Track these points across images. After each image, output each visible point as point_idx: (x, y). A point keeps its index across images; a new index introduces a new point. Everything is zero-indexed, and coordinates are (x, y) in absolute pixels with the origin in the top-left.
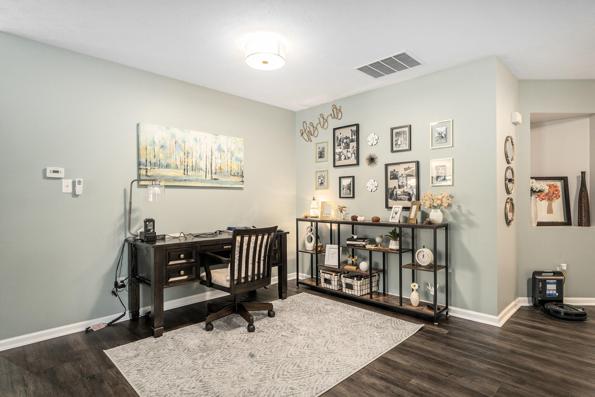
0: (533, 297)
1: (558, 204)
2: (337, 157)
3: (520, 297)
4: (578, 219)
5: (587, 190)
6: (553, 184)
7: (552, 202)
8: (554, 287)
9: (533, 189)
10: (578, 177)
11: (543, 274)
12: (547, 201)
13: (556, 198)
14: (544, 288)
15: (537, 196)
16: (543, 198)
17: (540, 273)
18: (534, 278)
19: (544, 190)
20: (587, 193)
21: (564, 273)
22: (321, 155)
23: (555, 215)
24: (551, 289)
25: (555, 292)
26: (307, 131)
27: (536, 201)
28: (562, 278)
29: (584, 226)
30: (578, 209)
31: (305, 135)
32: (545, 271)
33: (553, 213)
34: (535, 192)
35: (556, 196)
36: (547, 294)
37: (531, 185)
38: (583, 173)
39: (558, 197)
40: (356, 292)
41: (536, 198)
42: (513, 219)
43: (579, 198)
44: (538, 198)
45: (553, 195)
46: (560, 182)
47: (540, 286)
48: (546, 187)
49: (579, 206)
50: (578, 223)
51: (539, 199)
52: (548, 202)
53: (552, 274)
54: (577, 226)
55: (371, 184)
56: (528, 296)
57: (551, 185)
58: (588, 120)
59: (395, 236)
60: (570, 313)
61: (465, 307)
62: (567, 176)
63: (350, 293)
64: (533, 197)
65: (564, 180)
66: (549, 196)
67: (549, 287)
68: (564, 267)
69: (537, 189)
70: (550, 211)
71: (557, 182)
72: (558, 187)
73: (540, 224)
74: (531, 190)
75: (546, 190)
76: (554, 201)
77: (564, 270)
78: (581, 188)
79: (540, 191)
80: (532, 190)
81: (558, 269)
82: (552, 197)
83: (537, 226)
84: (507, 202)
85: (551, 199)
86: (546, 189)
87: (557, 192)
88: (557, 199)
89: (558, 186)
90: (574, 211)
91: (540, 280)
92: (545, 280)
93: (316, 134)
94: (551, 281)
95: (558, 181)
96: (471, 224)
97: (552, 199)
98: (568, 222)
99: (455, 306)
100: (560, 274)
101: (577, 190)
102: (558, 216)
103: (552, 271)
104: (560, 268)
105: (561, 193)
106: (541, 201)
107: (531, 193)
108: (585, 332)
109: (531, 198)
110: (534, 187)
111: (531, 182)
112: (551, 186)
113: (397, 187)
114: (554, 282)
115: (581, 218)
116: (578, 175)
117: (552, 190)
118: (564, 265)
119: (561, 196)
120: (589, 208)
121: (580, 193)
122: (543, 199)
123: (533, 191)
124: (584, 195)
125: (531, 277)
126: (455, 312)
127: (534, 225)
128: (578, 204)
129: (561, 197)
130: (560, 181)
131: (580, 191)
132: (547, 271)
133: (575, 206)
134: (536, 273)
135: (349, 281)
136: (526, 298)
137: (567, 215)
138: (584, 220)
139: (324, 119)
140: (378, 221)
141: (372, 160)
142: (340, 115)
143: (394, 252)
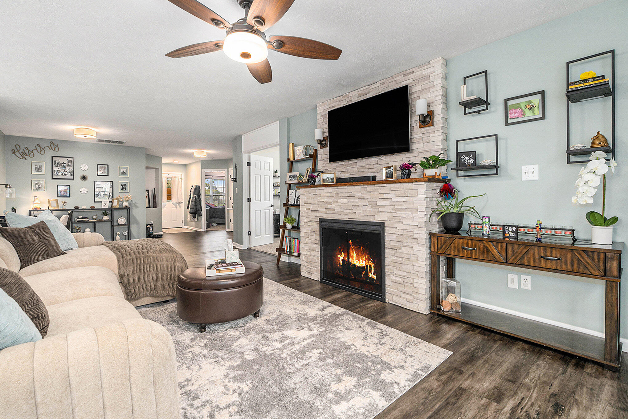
1: (147, 200)
2: (55, 173)
4: (153, 205)
8: (151, 229)
20: (156, 196)
22: (38, 170)
25: (152, 231)
26: (20, 151)
29: (155, 208)
30: (153, 202)
31: (17, 154)
38: (154, 189)
54: (152, 208)
55: (83, 190)
58: (155, 170)
59: (105, 214)
65: (148, 191)
90: (151, 202)
92: (149, 227)
93: (31, 154)
96: (136, 207)
98: (149, 207)
100: (152, 224)
120: (156, 202)
124: (154, 197)
129: (148, 198)
131: (153, 195)
134: (147, 225)
137: (149, 204)
138: (155, 206)
139: (41, 148)
140: (93, 208)
141: (84, 178)
142: (57, 149)
143: (105, 221)
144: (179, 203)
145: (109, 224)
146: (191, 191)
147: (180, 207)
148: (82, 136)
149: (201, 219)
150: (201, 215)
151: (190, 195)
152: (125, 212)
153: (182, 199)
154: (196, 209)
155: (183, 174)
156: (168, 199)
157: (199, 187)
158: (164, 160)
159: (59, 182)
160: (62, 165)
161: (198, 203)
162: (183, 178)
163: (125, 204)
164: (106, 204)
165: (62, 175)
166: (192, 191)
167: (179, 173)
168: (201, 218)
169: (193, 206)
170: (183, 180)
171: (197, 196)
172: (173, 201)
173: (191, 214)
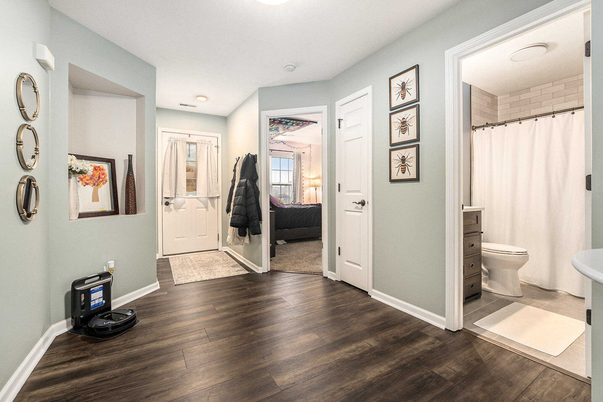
0: (73, 318)
1: (105, 190)
3: (53, 324)
4: (126, 206)
5: (134, 175)
6: (99, 166)
7: (98, 188)
8: (100, 294)
9: (72, 168)
10: (125, 161)
11: (86, 282)
12: (92, 186)
13: (102, 183)
14: (88, 299)
15: (79, 180)
16: (87, 182)
17: (81, 282)
18: (74, 291)
19: (87, 170)
20: (134, 178)
21: (112, 272)
23: (101, 203)
24: (97, 298)
25: (101, 300)
27: (77, 186)
28: (109, 280)
29: (131, 214)
30: (126, 195)
32: (89, 277)
33: (99, 201)
34: (75, 172)
35: (103, 181)
36: (91, 307)
37: (69, 163)
38: (130, 156)
39: (105, 182)
41: (79, 182)
42: (36, 211)
43: (126, 183)
44: (81, 182)
45: (99, 180)
46: (107, 165)
47: (83, 299)
48: (89, 167)
49: (126, 193)
50: (126, 211)
51: (82, 184)
52: (93, 188)
53: (98, 277)
54: (124, 214)
56: (66, 318)
57: (97, 167)
60: (119, 324)
62: (114, 159)
64: (73, 180)
65: (111, 162)
66: (94, 180)
67: (93, 296)
68: (112, 264)
69: (78, 168)
70: (95, 198)
71: (104, 165)
72: (105, 170)
73: (82, 216)
74: (69, 170)
75: (90, 172)
76: (100, 187)
77: (111, 268)
78: (128, 172)
79: (81, 172)
81: (105, 270)
82: (97, 182)
83: (78, 218)
84: (21, 182)
85: (96, 184)
86: (90, 170)
87: (104, 176)
88: (104, 185)
89: (105, 168)
90: (122, 197)
91: (82, 292)
92: (89, 289)
94: (97, 287)
95: (105, 163)
97: (98, 183)
98: (115, 211)
100: (107, 274)
101: (124, 175)
102: (105, 204)
103: (97, 274)
104: (107, 266)
105: (107, 178)
106: (84, 186)
107: (69, 174)
108: (136, 346)
109: (69, 181)
110: (73, 166)
111: (69, 159)
112: (97, 169)
114: (100, 288)
115: (128, 205)
116: (125, 159)
117: (98, 173)
118: (111, 263)
119: (108, 181)
120: (135, 194)
121: (127, 178)
122: (87, 184)
123: (72, 172)
124: (131, 181)
125: (70, 290)
127: (75, 217)
128: (125, 190)
129: (108, 183)
130: (107, 163)
131: (127, 175)
132: (91, 276)
134: (75, 284)
136: (64, 322)
137: (114, 203)
138: (130, 206)
144: (212, 198)
146: (235, 171)
147: (213, 206)
149: (260, 242)
150: (258, 232)
151: (234, 181)
153: (217, 188)
154: (247, 215)
155: (220, 136)
156: (188, 190)
157: (254, 158)
161: (252, 200)
162: (220, 145)
166: (239, 169)
167: (213, 134)
168: (260, 239)
169: (241, 205)
170: (220, 150)
171: (248, 181)
172: (199, 193)
173: (235, 228)
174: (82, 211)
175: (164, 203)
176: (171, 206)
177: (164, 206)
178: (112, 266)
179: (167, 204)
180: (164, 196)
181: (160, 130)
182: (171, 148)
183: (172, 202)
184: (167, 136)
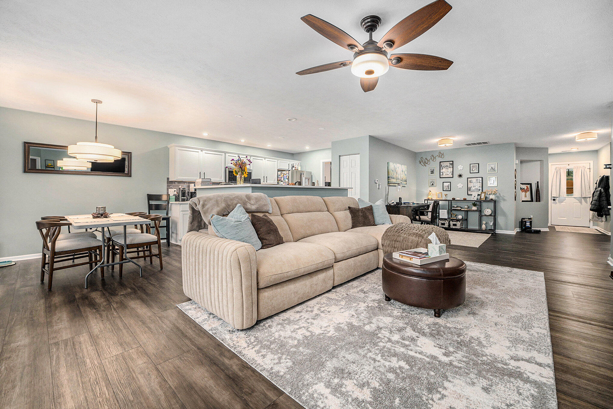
1: (528, 193)
2: (441, 173)
3: (516, 228)
4: (536, 199)
5: (539, 188)
8: (529, 223)
10: (536, 184)
12: (525, 193)
14: (526, 224)
16: (524, 191)
17: (524, 219)
18: (522, 221)
19: (524, 188)
22: (432, 172)
23: (527, 198)
24: (528, 224)
26: (423, 161)
29: (538, 202)
30: (536, 195)
31: (422, 163)
36: (526, 226)
38: (538, 182)
40: (458, 227)
43: (536, 191)
44: (522, 191)
47: (524, 223)
50: (536, 201)
55: (460, 185)
56: (520, 228)
57: (527, 186)
58: (539, 162)
59: (475, 205)
61: (501, 229)
63: (455, 227)
65: (531, 184)
66: (526, 191)
70: (526, 196)
73: (523, 201)
78: (537, 187)
80: (521, 188)
81: (530, 217)
86: (526, 188)
87: (528, 189)
89: (529, 187)
90: (534, 196)
91: (524, 221)
92: (526, 221)
93: (429, 163)
94: (528, 221)
96: (504, 200)
98: (532, 201)
99: (498, 230)
100: (531, 219)
101: (535, 188)
102: (529, 199)
103: (528, 218)
111: (521, 185)
113: (472, 186)
120: (540, 195)
126: (497, 231)
127: (521, 201)
129: (529, 191)
130: (529, 185)
131: (537, 189)
132: (526, 218)
133: (534, 194)
134: (522, 219)
135: (454, 223)
137: (532, 198)
138: (538, 199)
139: (434, 157)
140: (465, 200)
141: (460, 176)
142: (443, 157)
143: (474, 211)
144: (585, 198)
145: (477, 214)
146: (596, 183)
147: (586, 202)
148: (443, 145)
149: (611, 220)
151: (596, 188)
152: (492, 204)
153: (589, 192)
154: (600, 206)
155: (592, 162)
156: (567, 193)
158: (551, 151)
159: (444, 180)
160: (446, 167)
161: (604, 199)
162: (592, 167)
163: (492, 197)
164: (474, 197)
165: (446, 175)
166: (598, 182)
167: (586, 162)
168: (610, 218)
169: (596, 201)
170: (592, 170)
171: (602, 189)
172: (575, 195)
173: (594, 212)
174: (523, 200)
175: (552, 199)
176: (557, 201)
177: (552, 201)
178: (532, 217)
179: (554, 200)
180: (552, 196)
181: (550, 164)
182: (557, 172)
183: (557, 199)
184: (554, 167)
